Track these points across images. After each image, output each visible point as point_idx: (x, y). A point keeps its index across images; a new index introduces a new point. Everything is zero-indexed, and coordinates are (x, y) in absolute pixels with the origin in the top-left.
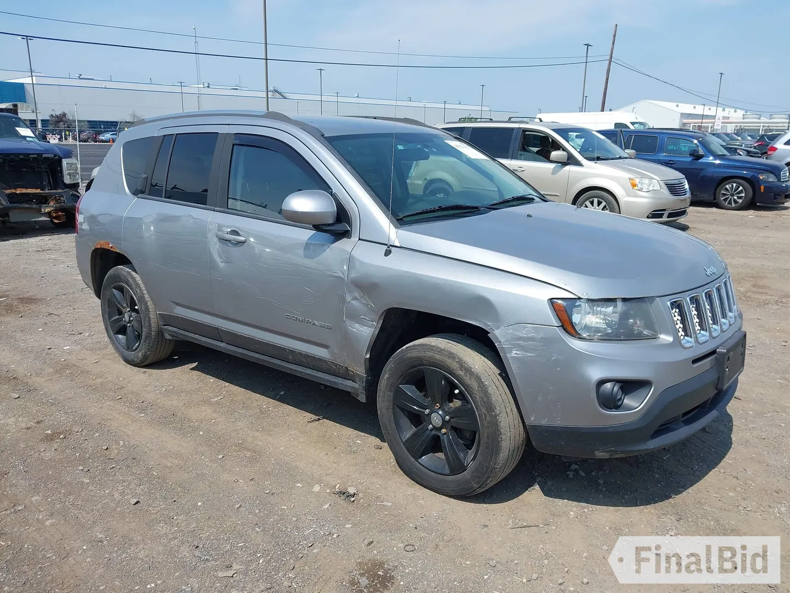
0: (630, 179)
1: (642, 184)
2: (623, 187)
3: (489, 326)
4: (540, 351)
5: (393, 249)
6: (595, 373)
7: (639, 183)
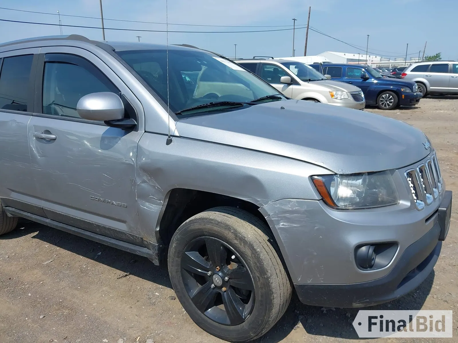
0: (330, 92)
1: (337, 95)
2: (325, 96)
3: (258, 201)
4: (304, 222)
5: (173, 139)
6: (354, 240)
7: (335, 94)
